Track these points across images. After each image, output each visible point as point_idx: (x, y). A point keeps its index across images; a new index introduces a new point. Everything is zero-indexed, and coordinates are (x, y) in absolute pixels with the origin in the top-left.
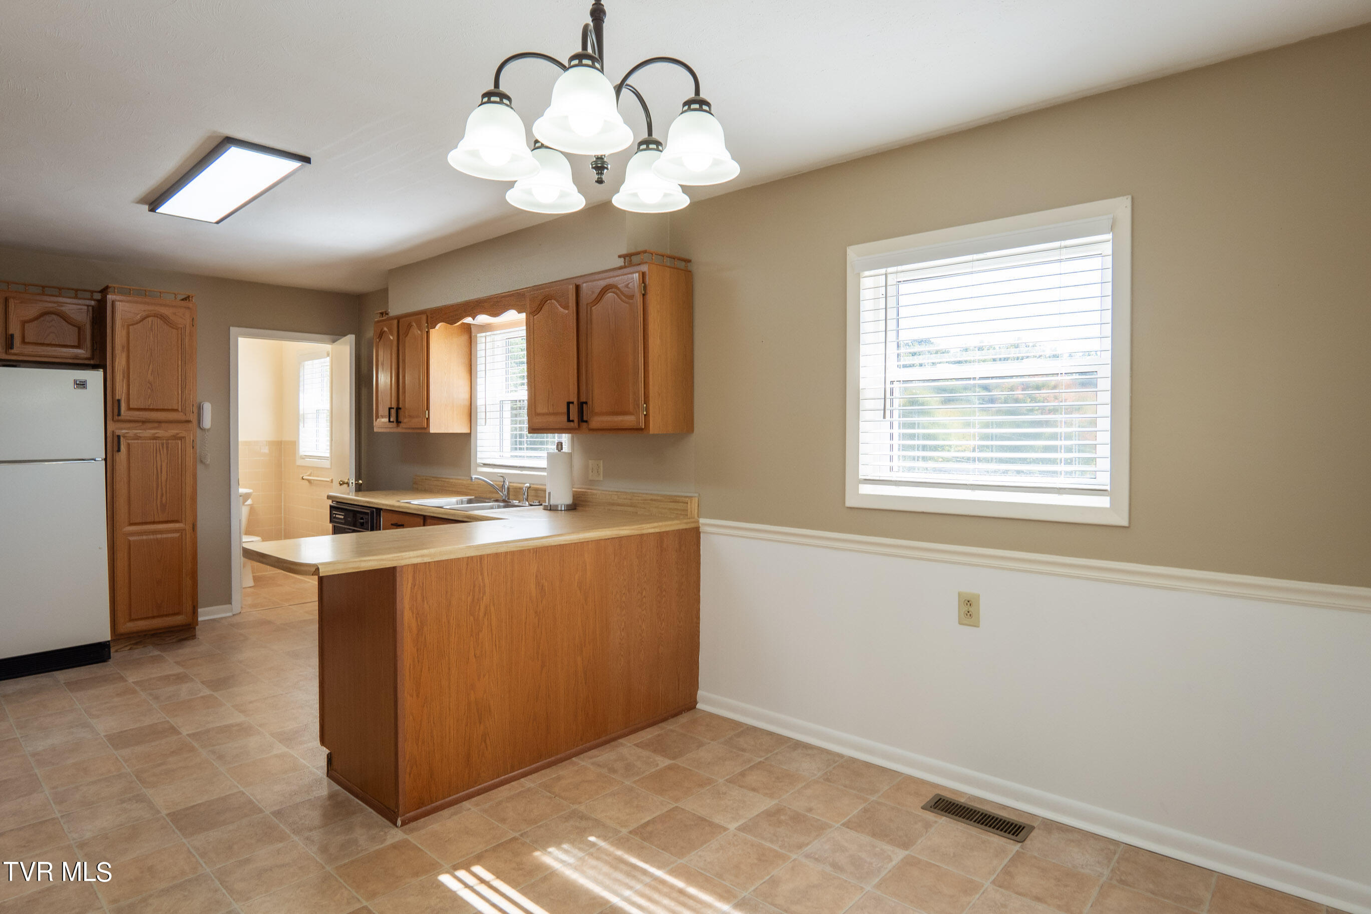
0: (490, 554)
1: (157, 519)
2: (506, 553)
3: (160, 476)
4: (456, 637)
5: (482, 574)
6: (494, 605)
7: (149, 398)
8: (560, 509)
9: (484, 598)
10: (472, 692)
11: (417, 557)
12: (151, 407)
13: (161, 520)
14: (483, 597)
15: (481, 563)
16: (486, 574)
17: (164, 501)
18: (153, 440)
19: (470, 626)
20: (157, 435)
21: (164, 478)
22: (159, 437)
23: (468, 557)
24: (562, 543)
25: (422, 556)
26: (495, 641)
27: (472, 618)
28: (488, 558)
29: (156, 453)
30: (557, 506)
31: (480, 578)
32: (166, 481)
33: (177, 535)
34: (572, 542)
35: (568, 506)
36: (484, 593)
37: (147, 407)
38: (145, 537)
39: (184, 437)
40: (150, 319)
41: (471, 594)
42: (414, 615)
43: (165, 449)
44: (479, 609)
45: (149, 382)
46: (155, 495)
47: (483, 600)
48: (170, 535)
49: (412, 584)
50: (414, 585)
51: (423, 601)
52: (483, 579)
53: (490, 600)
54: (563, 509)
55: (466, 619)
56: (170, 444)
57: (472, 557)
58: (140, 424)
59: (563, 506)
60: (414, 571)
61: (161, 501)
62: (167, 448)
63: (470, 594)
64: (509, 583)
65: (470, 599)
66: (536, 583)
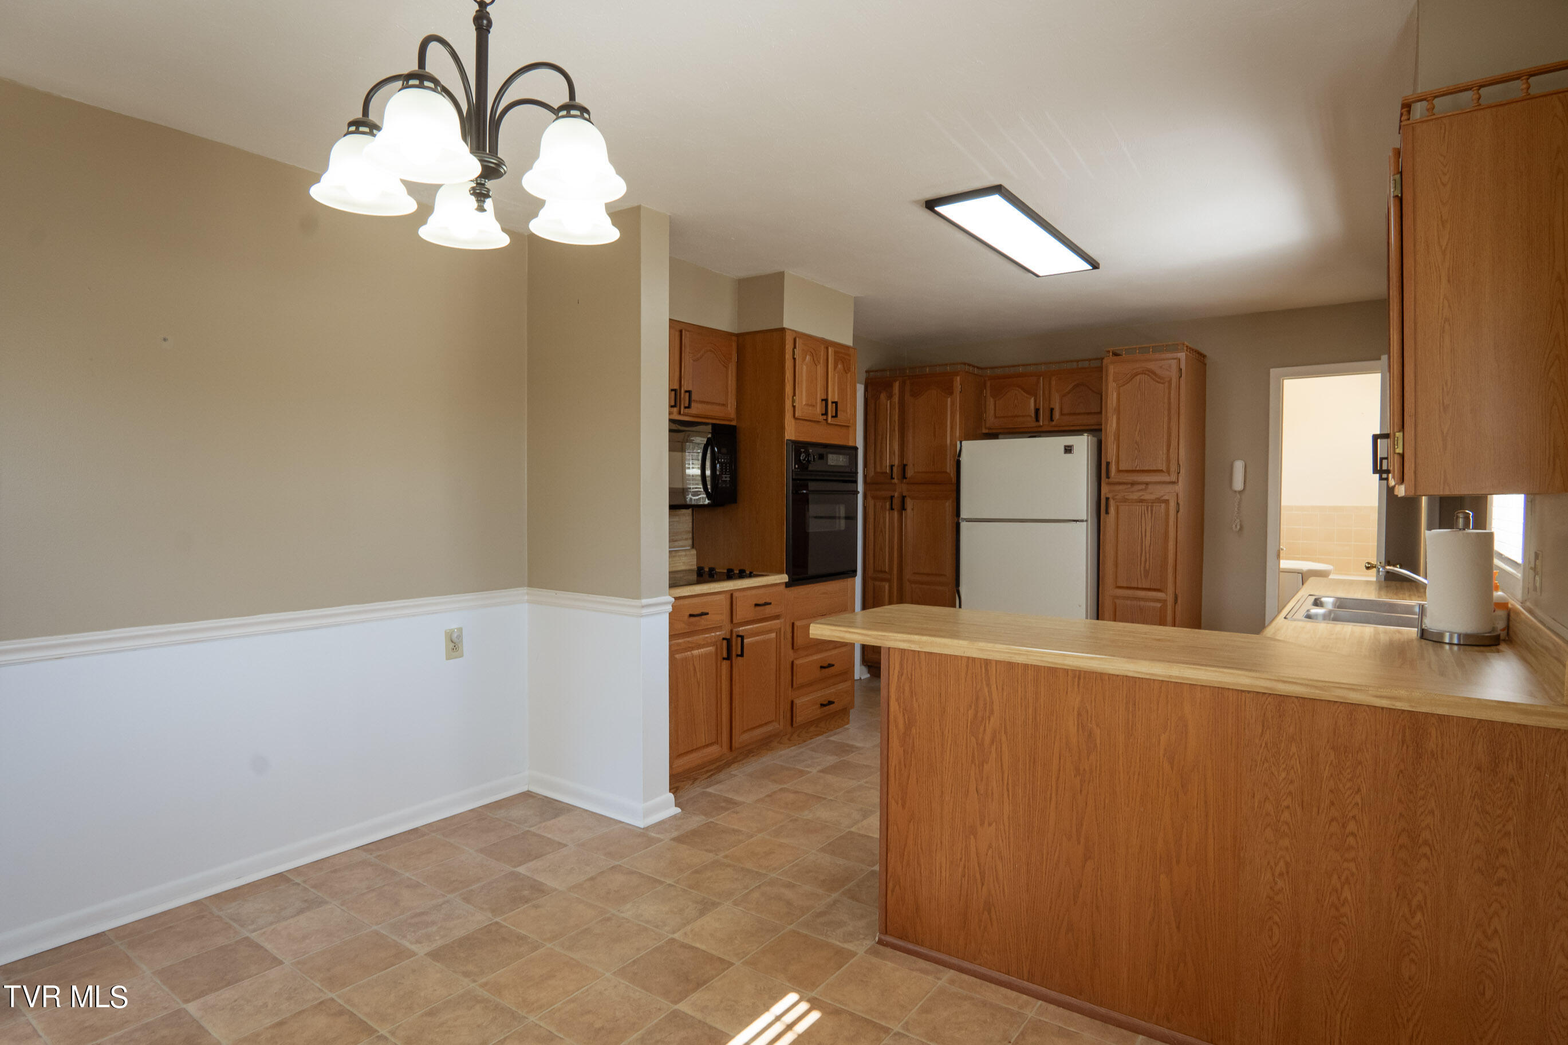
0: (1001, 662)
1: (1140, 586)
2: (1026, 667)
3: (1144, 540)
4: (952, 756)
5: (988, 685)
6: (1006, 733)
7: (1136, 459)
8: (1447, 640)
9: (992, 719)
10: (972, 837)
11: (904, 641)
12: (1138, 469)
13: (1144, 587)
14: (989, 717)
15: (986, 670)
16: (994, 687)
17: (1147, 567)
18: (1139, 502)
19: (971, 750)
20: (1142, 498)
21: (1148, 543)
22: (1144, 500)
23: (968, 658)
24: (1130, 674)
25: (909, 641)
26: (1008, 784)
27: (973, 739)
28: (998, 667)
29: (1141, 518)
30: (1441, 634)
31: (986, 690)
32: (1150, 547)
33: (1159, 605)
34: (1153, 678)
35: (1467, 636)
36: (992, 712)
37: (1134, 469)
38: (1129, 602)
39: (1168, 500)
40: (1138, 377)
41: (973, 707)
42: (902, 710)
43: (1150, 512)
44: (985, 730)
45: (1136, 443)
46: (1139, 558)
47: (989, 720)
48: (1152, 604)
49: (899, 672)
50: (901, 674)
51: (912, 696)
52: (990, 692)
53: (1001, 724)
54: (1455, 641)
55: (965, 737)
56: (1154, 507)
57: (974, 659)
58: (1129, 486)
59: (1456, 636)
60: (901, 657)
61: (1145, 567)
62: (1152, 511)
63: (971, 706)
64: (1030, 710)
65: (971, 713)
66: (1078, 725)
